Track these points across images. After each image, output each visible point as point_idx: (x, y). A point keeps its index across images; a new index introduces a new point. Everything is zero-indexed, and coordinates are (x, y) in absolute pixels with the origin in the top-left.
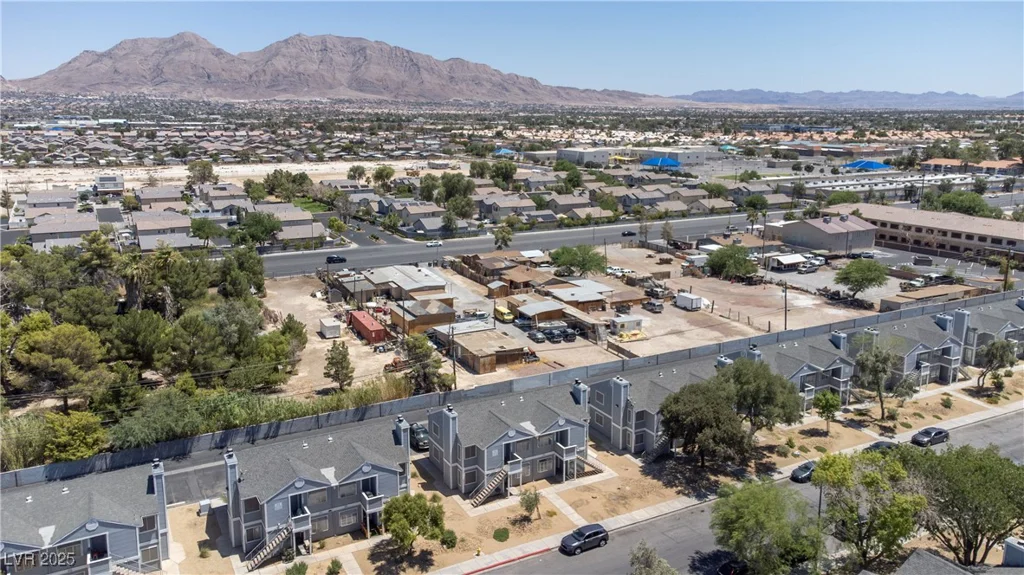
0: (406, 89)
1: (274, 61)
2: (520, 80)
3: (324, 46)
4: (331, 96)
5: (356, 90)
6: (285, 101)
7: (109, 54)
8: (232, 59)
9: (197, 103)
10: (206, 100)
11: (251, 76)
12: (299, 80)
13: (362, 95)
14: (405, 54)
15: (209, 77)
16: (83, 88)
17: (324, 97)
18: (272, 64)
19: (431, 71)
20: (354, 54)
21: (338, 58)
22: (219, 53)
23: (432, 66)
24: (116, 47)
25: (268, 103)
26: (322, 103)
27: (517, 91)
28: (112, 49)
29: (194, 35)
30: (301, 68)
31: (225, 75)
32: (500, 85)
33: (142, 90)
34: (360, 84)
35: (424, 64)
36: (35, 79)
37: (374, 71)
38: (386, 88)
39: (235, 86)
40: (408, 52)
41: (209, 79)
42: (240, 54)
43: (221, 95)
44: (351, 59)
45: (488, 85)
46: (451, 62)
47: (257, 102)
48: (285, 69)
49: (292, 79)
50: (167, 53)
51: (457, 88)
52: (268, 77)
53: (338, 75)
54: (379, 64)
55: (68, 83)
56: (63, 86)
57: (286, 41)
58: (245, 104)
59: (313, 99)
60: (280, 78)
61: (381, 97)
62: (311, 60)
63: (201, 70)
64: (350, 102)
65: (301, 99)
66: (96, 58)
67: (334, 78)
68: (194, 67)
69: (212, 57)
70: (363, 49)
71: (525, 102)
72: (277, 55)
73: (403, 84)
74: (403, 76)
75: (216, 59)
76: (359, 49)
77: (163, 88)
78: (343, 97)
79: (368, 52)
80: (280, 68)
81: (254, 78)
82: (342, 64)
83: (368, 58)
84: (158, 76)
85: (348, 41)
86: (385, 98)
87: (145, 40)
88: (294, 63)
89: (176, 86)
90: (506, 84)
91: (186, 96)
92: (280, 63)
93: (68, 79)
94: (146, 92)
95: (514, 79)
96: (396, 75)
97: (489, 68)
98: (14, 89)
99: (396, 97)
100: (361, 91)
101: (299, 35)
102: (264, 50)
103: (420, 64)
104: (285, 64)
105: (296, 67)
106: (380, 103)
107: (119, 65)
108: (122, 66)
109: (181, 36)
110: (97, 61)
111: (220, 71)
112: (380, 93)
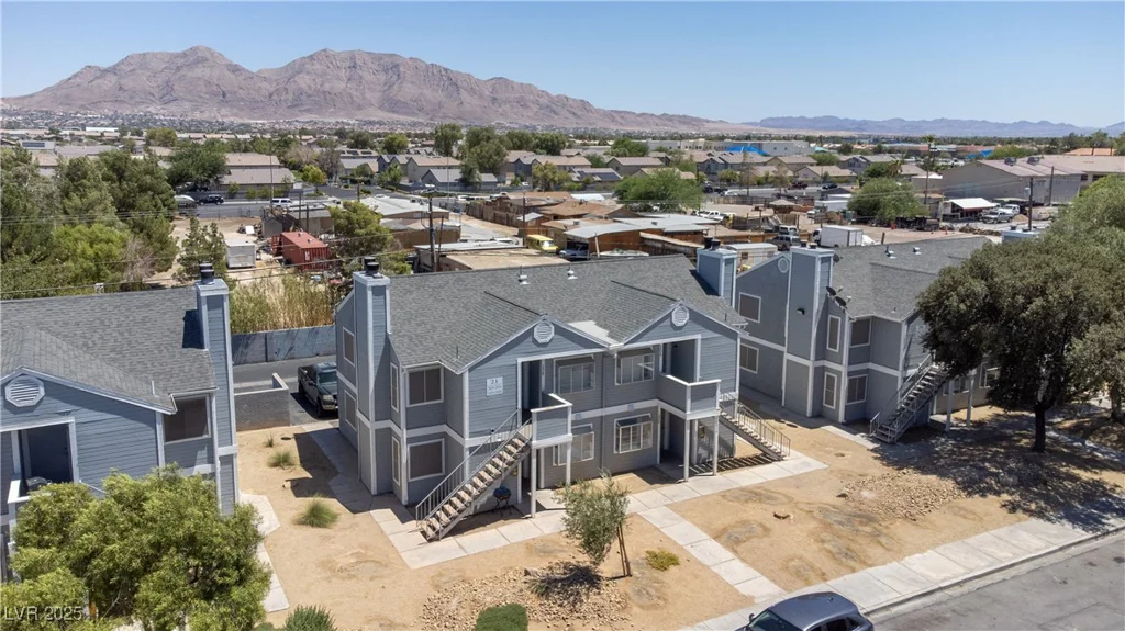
0: (442, 110)
1: (296, 78)
2: (571, 102)
3: (353, 63)
4: (360, 117)
5: (388, 111)
6: (307, 122)
7: (113, 70)
8: (251, 77)
9: (210, 123)
10: (220, 120)
11: (271, 95)
12: (325, 99)
13: (395, 117)
14: (443, 73)
15: (224, 95)
16: (83, 107)
17: (351, 118)
18: (295, 82)
19: (472, 91)
20: (386, 71)
21: (368, 77)
22: (235, 69)
23: (473, 87)
24: (122, 62)
25: (290, 123)
26: (349, 124)
27: (564, 113)
28: (118, 64)
29: (208, 50)
30: (327, 87)
31: (242, 93)
32: (548, 107)
33: (149, 109)
34: (392, 105)
35: (464, 84)
36: (31, 96)
37: (408, 91)
38: (421, 109)
39: (254, 106)
40: (446, 70)
41: (223, 97)
42: (260, 71)
43: (236, 115)
44: (382, 77)
45: (535, 108)
46: (494, 82)
47: (277, 123)
48: (309, 87)
49: (317, 99)
50: (178, 69)
51: (500, 110)
52: (290, 97)
53: (368, 95)
54: (413, 83)
55: (67, 100)
56: (61, 104)
57: (311, 58)
58: (263, 124)
59: (340, 120)
60: (304, 97)
61: (416, 119)
62: (339, 78)
63: (215, 88)
64: (381, 123)
65: (326, 120)
66: (98, 74)
67: (364, 98)
68: (208, 83)
69: (229, 74)
70: (397, 66)
71: (575, 126)
72: (301, 72)
73: (440, 105)
74: (440, 96)
75: (232, 76)
76: (391, 67)
77: (173, 107)
78: (373, 119)
79: (402, 69)
80: (303, 86)
81: (275, 97)
82: (373, 83)
83: (402, 76)
84: (167, 95)
85: (378, 58)
86: (420, 120)
87: (154, 55)
88: (319, 81)
89: (187, 105)
90: (554, 107)
91: (198, 116)
92: (303, 81)
93: (67, 96)
94: (154, 111)
95: (563, 101)
96: (433, 95)
97: (535, 88)
99: (431, 119)
100: (393, 112)
101: (324, 50)
102: (287, 66)
103: (459, 84)
104: (308, 82)
105: (321, 85)
106: (414, 124)
107: (123, 82)
108: (128, 83)
109: (194, 50)
110: (98, 78)
111: (236, 89)
112: (413, 114)
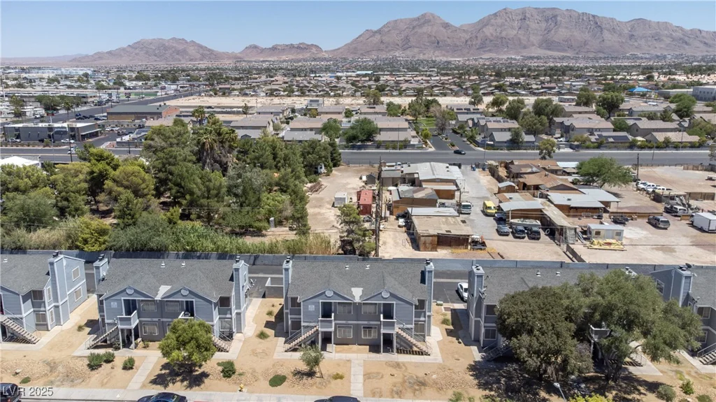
0: (588, 47)
1: (484, 29)
2: (704, 34)
3: (524, 16)
4: (524, 54)
5: (545, 49)
6: (488, 59)
7: (379, 31)
8: (456, 30)
9: (428, 61)
10: (434, 59)
11: (467, 41)
12: (501, 42)
13: (550, 53)
14: (591, 18)
15: (438, 43)
16: (362, 54)
17: (518, 55)
18: (483, 31)
19: (613, 31)
20: (547, 21)
21: (533, 25)
22: (446, 26)
23: (614, 27)
24: (384, 26)
25: (476, 60)
26: (515, 59)
27: (697, 44)
28: (382, 28)
29: (432, 14)
30: (504, 34)
31: (449, 41)
32: (680, 39)
33: (395, 54)
34: (548, 44)
35: (607, 26)
36: (339, 49)
37: (561, 34)
38: (570, 47)
39: (455, 49)
40: (594, 16)
41: (437, 44)
42: (462, 26)
43: (444, 55)
44: (544, 25)
45: (668, 41)
46: (633, 22)
47: (468, 60)
48: (492, 35)
49: (496, 42)
50: (414, 28)
51: (636, 44)
52: (479, 42)
53: (533, 38)
54: (566, 28)
55: (355, 51)
56: (352, 53)
57: (495, 15)
58: (459, 61)
59: (510, 57)
60: (488, 42)
61: (565, 54)
62: (513, 28)
63: (433, 38)
64: (538, 58)
65: (501, 57)
66: (372, 34)
67: (529, 40)
68: (430, 36)
69: (442, 29)
70: (555, 16)
71: (705, 54)
72: (488, 25)
73: (585, 43)
74: (587, 36)
75: (444, 30)
76: (551, 17)
77: (408, 52)
78: (533, 55)
79: (559, 18)
80: (488, 34)
81: (469, 43)
82: (536, 29)
83: (558, 23)
84: (406, 45)
85: (541, 11)
86: (568, 55)
87: (401, 20)
88: (499, 30)
89: (416, 50)
90: (686, 39)
91: (422, 57)
92: (489, 31)
93: (355, 48)
94: (397, 55)
95: (697, 34)
96: (579, 35)
97: (671, 25)
98: (327, 56)
99: (577, 53)
100: (549, 49)
101: (505, 9)
102: (479, 22)
103: (603, 26)
104: (491, 31)
105: (500, 33)
106: (563, 58)
107: (383, 38)
108: (386, 39)
109: (424, 16)
110: (371, 37)
111: (446, 39)
112: (564, 50)
